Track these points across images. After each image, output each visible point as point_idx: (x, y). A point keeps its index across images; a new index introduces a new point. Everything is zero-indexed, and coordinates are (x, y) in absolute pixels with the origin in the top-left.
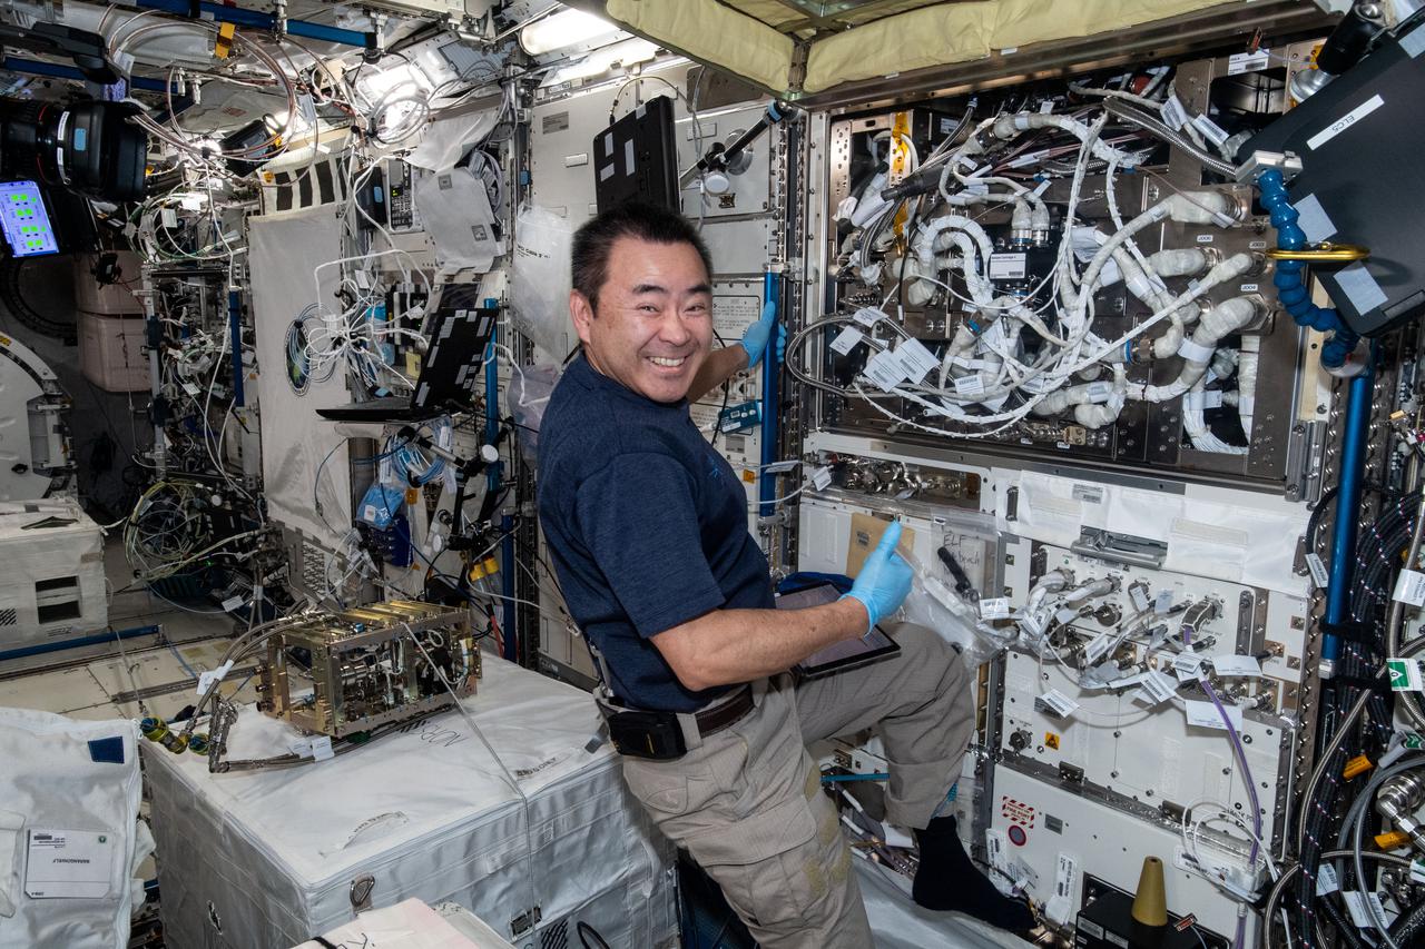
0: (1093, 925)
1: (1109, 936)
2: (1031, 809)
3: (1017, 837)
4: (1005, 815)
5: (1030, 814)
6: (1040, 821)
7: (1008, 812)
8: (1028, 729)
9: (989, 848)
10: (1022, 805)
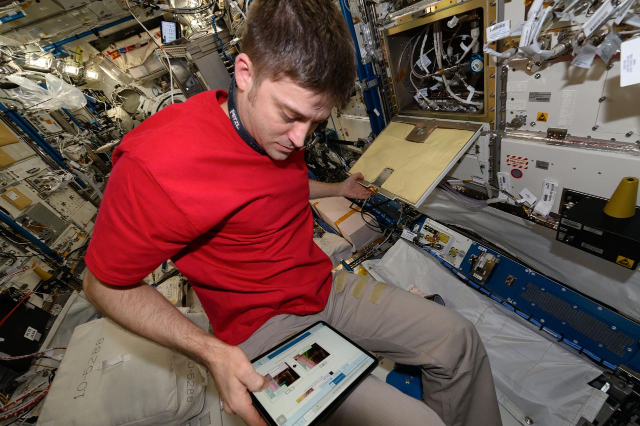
0: (573, 223)
1: (586, 228)
2: (526, 159)
3: (517, 174)
4: (509, 165)
5: (526, 161)
6: (532, 165)
7: (510, 163)
8: (524, 114)
9: (499, 181)
10: (520, 158)
